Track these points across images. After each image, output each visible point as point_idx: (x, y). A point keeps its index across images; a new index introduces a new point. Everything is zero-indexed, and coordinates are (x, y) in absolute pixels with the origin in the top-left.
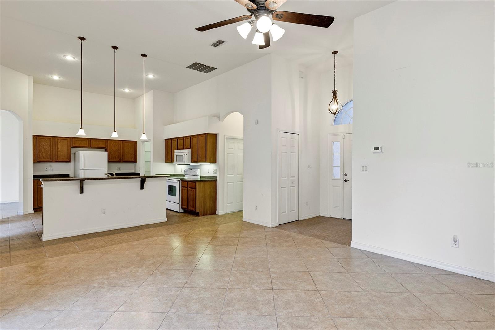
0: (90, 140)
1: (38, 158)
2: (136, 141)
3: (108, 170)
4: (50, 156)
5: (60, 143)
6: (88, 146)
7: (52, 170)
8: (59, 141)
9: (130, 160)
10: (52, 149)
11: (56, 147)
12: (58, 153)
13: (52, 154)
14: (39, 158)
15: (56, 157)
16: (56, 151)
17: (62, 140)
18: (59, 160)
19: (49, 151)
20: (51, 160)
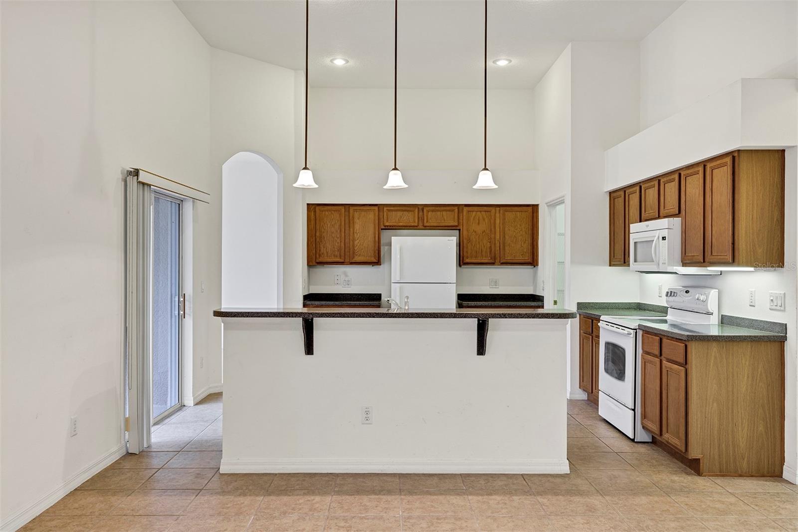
0: (420, 207)
1: (318, 256)
2: (537, 205)
3: (456, 285)
4: (339, 250)
5: (359, 219)
6: (416, 224)
7: (348, 283)
8: (356, 215)
9: (520, 258)
10: (343, 234)
11: (351, 230)
12: (356, 242)
13: (343, 245)
14: (320, 255)
15: (351, 252)
16: (351, 238)
17: (363, 213)
18: (357, 259)
19: (338, 238)
20: (342, 261)
